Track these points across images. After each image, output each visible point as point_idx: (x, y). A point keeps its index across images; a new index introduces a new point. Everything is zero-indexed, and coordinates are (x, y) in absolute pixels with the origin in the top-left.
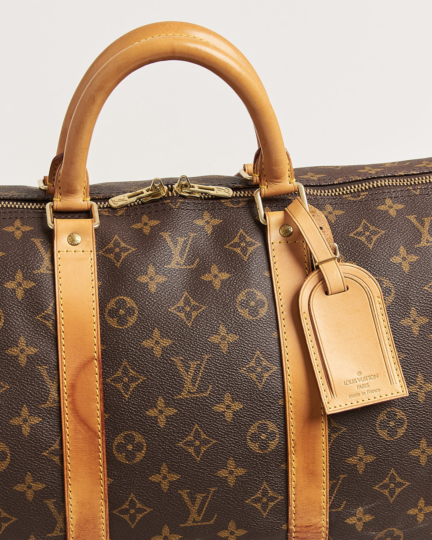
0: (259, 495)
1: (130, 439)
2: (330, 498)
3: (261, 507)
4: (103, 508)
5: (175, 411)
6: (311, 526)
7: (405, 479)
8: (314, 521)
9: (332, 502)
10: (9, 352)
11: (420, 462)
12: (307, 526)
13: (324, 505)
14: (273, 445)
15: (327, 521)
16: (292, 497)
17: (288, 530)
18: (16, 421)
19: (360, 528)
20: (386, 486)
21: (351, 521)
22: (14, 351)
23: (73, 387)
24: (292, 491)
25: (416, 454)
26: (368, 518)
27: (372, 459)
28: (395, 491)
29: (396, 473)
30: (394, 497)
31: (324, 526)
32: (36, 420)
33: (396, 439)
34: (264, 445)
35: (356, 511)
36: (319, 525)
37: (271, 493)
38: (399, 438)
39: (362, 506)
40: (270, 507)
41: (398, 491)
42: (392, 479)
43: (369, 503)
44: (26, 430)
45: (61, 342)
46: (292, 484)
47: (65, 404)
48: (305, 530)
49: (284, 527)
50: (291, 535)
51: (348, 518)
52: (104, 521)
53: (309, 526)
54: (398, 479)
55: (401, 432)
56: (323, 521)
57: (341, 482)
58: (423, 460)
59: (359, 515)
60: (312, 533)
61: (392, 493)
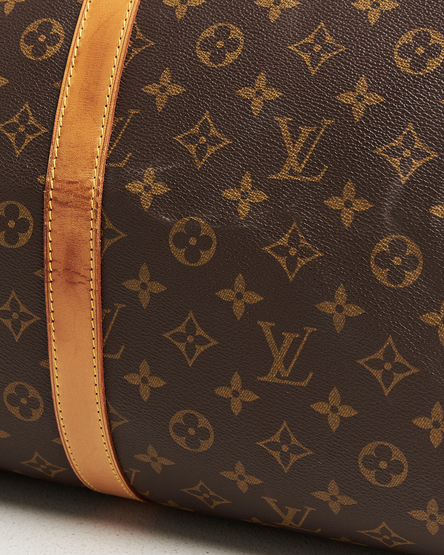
0: (15, 120)
2: (111, 145)
3: (16, 139)
6: (76, 183)
7: (225, 133)
8: (82, 175)
9: (113, 151)
11: (251, 110)
12: (70, 182)
13: (99, 151)
15: (99, 180)
16: (58, 130)
17: (45, 186)
19: (147, 205)
20: (192, 139)
21: (135, 187)
24: (59, 120)
25: (247, 94)
26: (161, 189)
27: (179, 91)
28: (206, 149)
29: (211, 120)
30: (204, 160)
31: (94, 188)
33: (221, 67)
34: (39, 50)
35: (144, 173)
36: (87, 185)
37: (31, 120)
38: (226, 66)
39: (154, 166)
40: (27, 142)
41: (211, 150)
42: (205, 129)
43: (165, 164)
46: (61, 110)
48: (67, 187)
49: (40, 179)
50: (48, 195)
51: (131, 182)
53: (72, 183)
54: (213, 131)
55: (230, 58)
56: (95, 179)
57: (130, 121)
58: (257, 106)
59: (148, 181)
60: (76, 196)
61: (201, 151)
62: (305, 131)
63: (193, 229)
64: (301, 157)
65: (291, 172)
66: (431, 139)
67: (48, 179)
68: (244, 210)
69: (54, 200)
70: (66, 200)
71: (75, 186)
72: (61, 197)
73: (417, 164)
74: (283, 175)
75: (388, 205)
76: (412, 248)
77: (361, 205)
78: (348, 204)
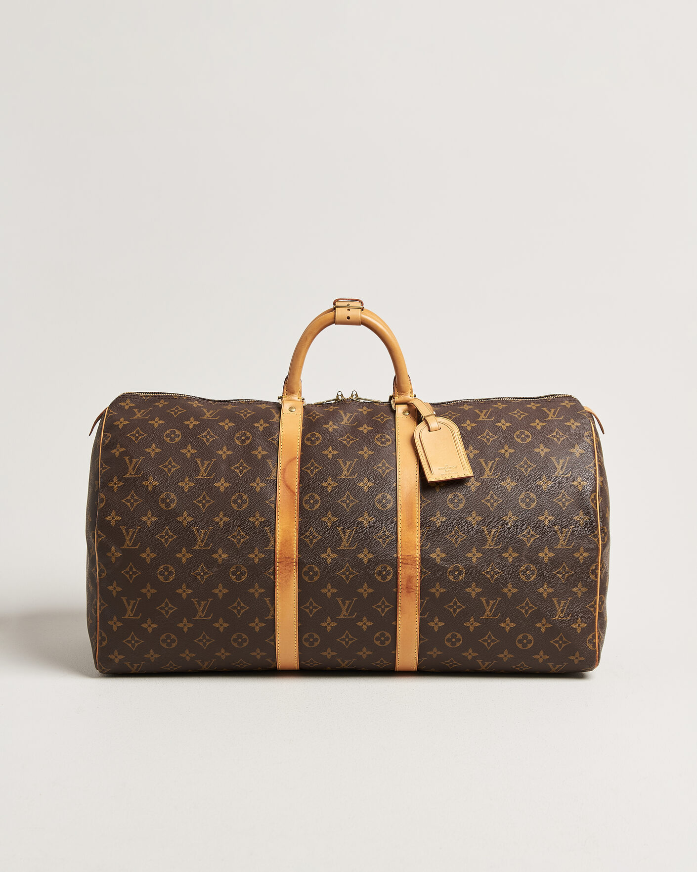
0: (381, 534)
1: (312, 497)
2: (421, 541)
3: (382, 541)
4: (296, 534)
5: (337, 484)
7: (464, 534)
8: (412, 553)
9: (422, 543)
10: (253, 452)
11: (472, 525)
12: (407, 556)
13: (417, 544)
14: (389, 506)
15: (419, 554)
16: (399, 537)
17: (397, 558)
18: (253, 484)
19: (439, 561)
20: (453, 537)
21: (433, 556)
22: (256, 452)
23: (284, 470)
24: (399, 533)
25: (470, 519)
26: (443, 555)
27: (444, 519)
28: (458, 540)
29: (459, 529)
30: (458, 544)
31: (418, 557)
32: (263, 485)
33: (458, 510)
34: (384, 506)
35: (436, 550)
36: (415, 556)
37: (388, 534)
38: (460, 509)
39: (439, 548)
40: (387, 542)
41: (460, 540)
42: (457, 532)
43: (443, 546)
44: (258, 489)
45: (280, 450)
46: (399, 529)
47: (279, 478)
48: (407, 558)
49: (395, 556)
50: (399, 561)
51: (432, 554)
52: (295, 542)
54: (460, 533)
55: (461, 506)
56: (417, 554)
57: (427, 531)
58: (474, 523)
59: (438, 553)
60: (411, 560)
61: (456, 541)
62: (493, 531)
63: (457, 568)
64: (492, 540)
65: (490, 546)
66: (536, 531)
67: (398, 555)
68: (474, 560)
69: (402, 563)
70: (407, 562)
71: (410, 557)
72: (404, 561)
73: (532, 540)
74: (487, 547)
75: (524, 554)
76: (533, 568)
77: (515, 555)
78: (510, 555)
